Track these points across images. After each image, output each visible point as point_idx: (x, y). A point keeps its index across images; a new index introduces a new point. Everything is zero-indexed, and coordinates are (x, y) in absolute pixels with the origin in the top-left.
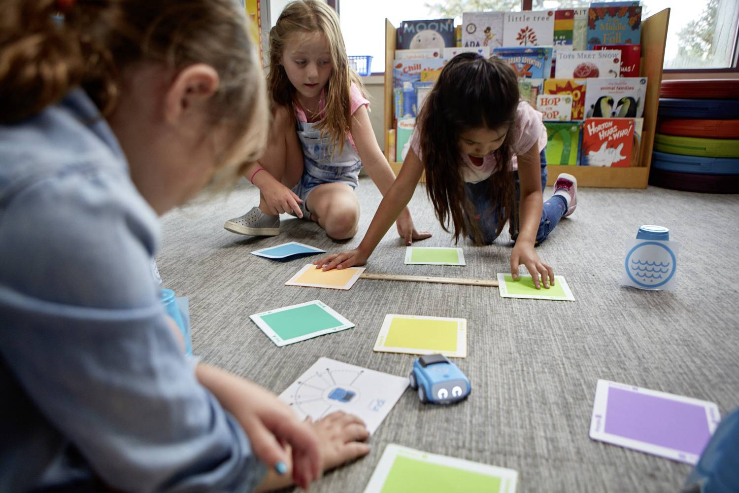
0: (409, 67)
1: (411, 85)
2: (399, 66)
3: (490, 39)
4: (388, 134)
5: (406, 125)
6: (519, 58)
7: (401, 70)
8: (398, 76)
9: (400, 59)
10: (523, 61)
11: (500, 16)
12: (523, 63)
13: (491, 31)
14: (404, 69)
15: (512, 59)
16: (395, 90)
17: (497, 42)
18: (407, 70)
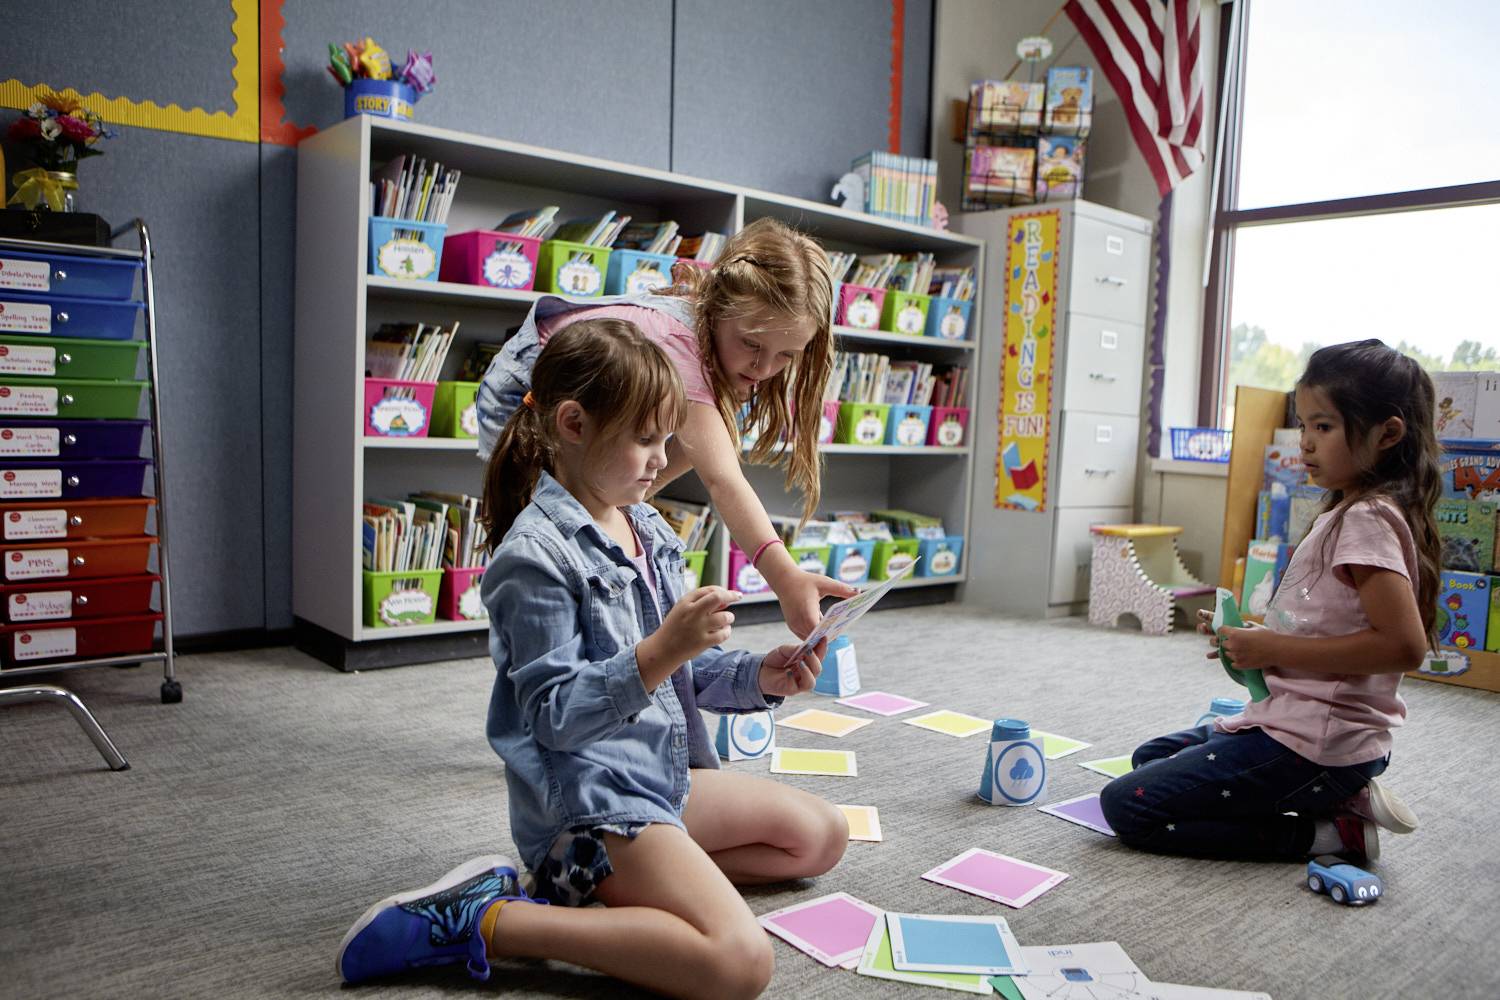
0: (1291, 459)
1: (1284, 489)
2: (1275, 455)
3: (1451, 418)
4: (1234, 564)
5: (1262, 554)
6: (1481, 458)
7: (1277, 462)
8: (1273, 472)
9: (1281, 444)
10: (1488, 464)
11: (1473, 380)
12: (1488, 467)
13: (1453, 405)
14: (1283, 462)
15: (1466, 459)
16: (1261, 494)
17: (1463, 425)
18: (1287, 462)
